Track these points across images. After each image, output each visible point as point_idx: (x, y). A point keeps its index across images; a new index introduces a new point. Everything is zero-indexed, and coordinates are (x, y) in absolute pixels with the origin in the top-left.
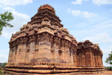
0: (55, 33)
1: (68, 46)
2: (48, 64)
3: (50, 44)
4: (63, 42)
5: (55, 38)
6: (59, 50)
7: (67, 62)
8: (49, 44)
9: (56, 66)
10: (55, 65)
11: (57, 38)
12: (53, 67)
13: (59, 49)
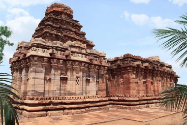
0: (51, 54)
1: (80, 68)
2: (38, 98)
3: (44, 71)
4: (69, 64)
5: (52, 61)
6: (61, 78)
7: (78, 92)
8: (42, 71)
9: (53, 101)
10: (52, 99)
11: (55, 61)
12: (48, 101)
13: (62, 76)
